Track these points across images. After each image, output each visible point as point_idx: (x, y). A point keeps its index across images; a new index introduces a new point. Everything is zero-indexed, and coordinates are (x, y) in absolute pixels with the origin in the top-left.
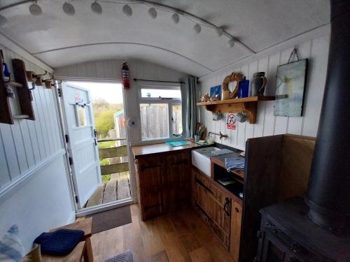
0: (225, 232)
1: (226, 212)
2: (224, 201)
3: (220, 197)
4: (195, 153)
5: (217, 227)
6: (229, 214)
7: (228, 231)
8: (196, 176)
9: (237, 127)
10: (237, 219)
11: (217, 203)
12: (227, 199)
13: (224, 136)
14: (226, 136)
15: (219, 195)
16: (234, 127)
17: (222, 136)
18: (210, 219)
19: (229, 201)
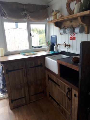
0: (68, 112)
1: (68, 98)
2: (67, 90)
3: (64, 88)
4: (47, 58)
5: (63, 109)
6: (70, 99)
7: (70, 110)
8: (48, 75)
9: (76, 38)
10: (75, 101)
11: (62, 93)
12: (69, 89)
13: (68, 45)
14: (69, 46)
15: (63, 86)
16: (75, 38)
17: (66, 45)
18: (58, 104)
19: (70, 90)
